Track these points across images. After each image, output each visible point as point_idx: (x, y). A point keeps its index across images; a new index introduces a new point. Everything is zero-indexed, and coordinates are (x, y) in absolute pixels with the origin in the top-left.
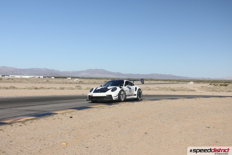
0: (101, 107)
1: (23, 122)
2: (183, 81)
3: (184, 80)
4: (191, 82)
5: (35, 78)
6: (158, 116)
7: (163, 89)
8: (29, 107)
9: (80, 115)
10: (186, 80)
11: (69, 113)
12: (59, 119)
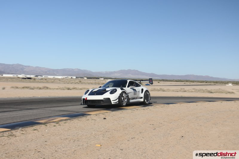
0: (135, 108)
1: (57, 122)
2: (220, 82)
3: (222, 81)
4: (229, 84)
5: (68, 78)
6: (195, 119)
7: (199, 91)
8: (62, 107)
9: (113, 116)
10: (224, 81)
11: (103, 114)
12: (92, 120)
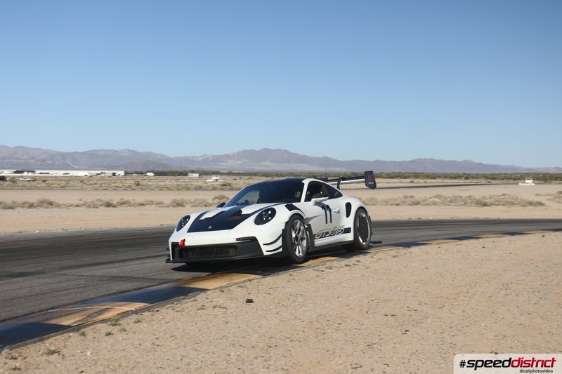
1: (115, 322)
2: (503, 176)
3: (505, 174)
4: (527, 181)
5: (103, 175)
6: (504, 292)
7: (451, 201)
9: (271, 291)
10: (511, 175)
11: (240, 285)
12: (215, 307)
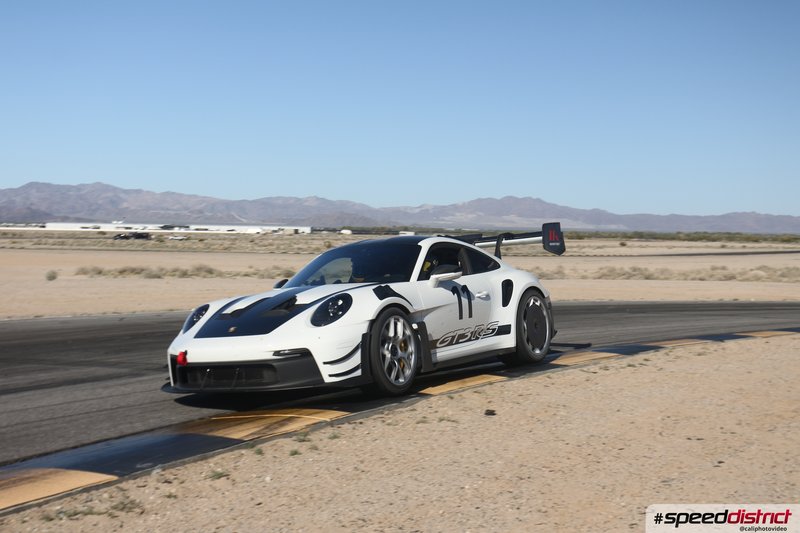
0: (595, 362)
1: (302, 436)
5: (281, 232)
7: (783, 275)
9: (520, 400)
11: (477, 390)
12: (441, 420)
